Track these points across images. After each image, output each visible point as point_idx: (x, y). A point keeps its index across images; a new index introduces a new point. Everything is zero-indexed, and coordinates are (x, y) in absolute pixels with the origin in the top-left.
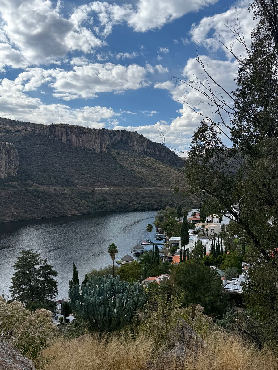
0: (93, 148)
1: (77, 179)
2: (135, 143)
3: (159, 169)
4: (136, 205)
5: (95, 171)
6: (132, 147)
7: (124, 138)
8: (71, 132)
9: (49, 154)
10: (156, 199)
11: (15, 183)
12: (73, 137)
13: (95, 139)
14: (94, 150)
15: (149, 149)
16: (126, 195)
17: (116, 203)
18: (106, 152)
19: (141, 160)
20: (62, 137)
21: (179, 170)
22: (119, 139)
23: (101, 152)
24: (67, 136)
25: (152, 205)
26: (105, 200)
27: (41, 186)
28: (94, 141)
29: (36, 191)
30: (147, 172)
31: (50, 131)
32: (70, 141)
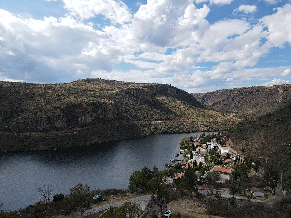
0: (149, 99)
1: (142, 117)
2: (170, 91)
3: (183, 109)
4: (171, 131)
5: (151, 112)
6: (168, 93)
7: (164, 88)
8: (138, 91)
9: (128, 104)
10: (181, 128)
11: (116, 121)
12: (139, 94)
13: (150, 95)
14: (149, 100)
15: (177, 93)
16: (166, 125)
17: (161, 129)
18: (155, 101)
19: (173, 103)
20: (134, 94)
21: (193, 108)
22: (161, 88)
23: (153, 101)
24: (136, 93)
25: (179, 131)
26: (156, 128)
27: (127, 122)
28: (149, 95)
29: (125, 125)
30: (176, 111)
31: (128, 91)
32: (138, 95)
